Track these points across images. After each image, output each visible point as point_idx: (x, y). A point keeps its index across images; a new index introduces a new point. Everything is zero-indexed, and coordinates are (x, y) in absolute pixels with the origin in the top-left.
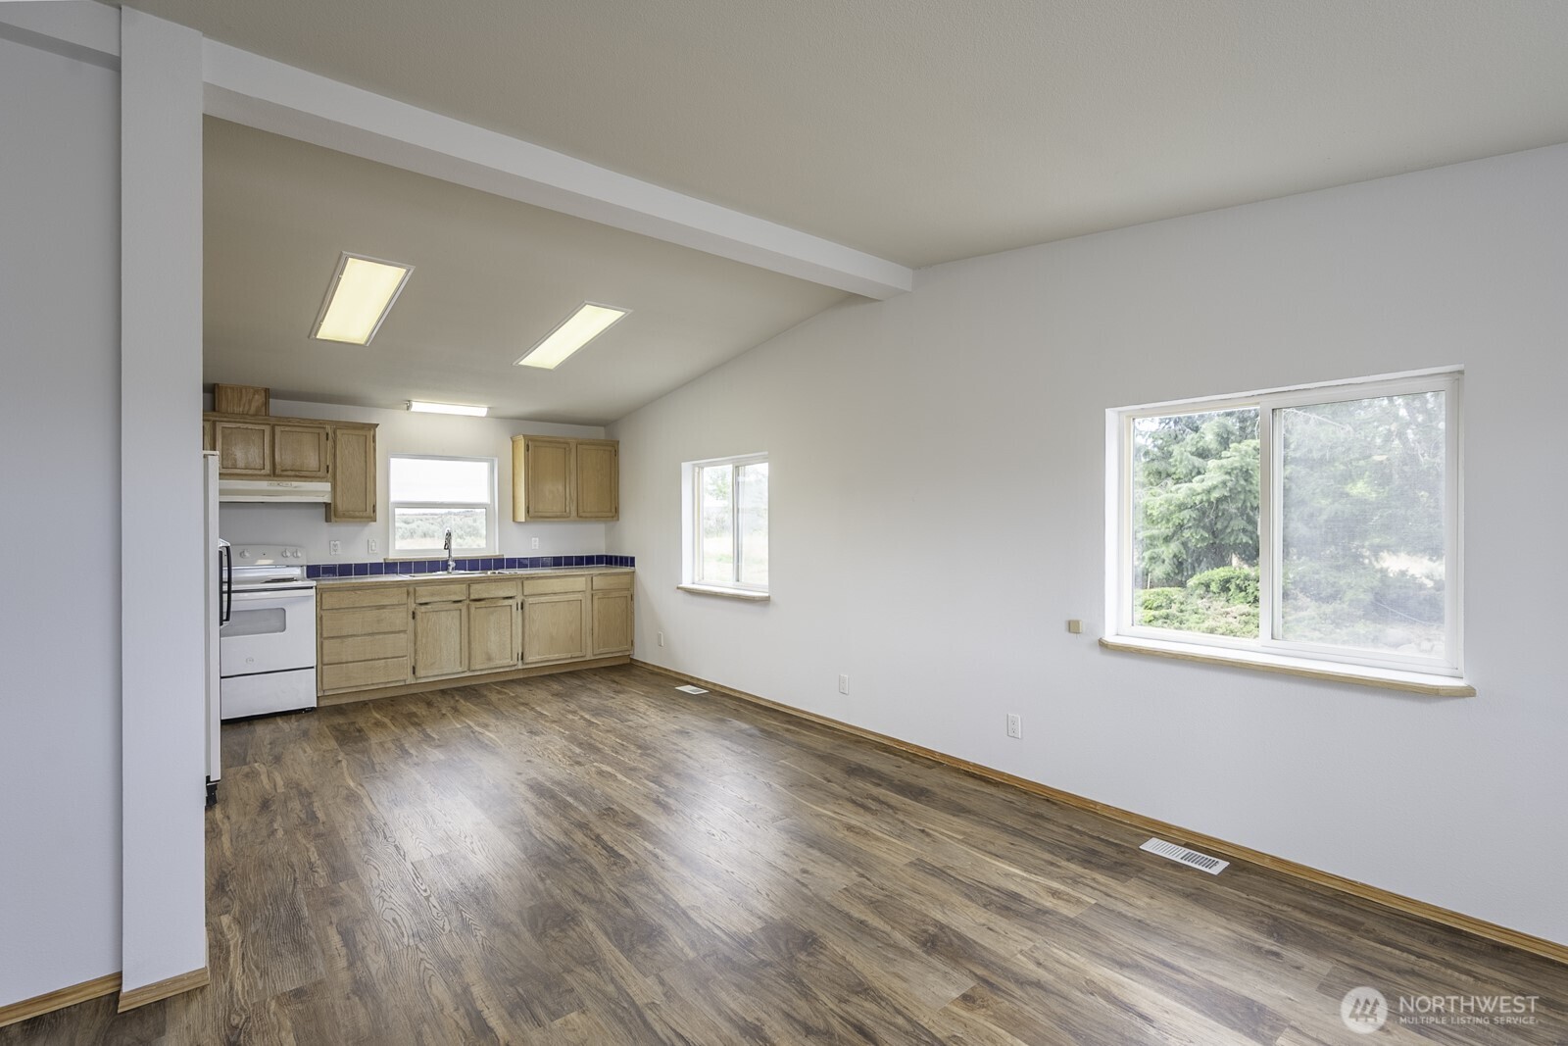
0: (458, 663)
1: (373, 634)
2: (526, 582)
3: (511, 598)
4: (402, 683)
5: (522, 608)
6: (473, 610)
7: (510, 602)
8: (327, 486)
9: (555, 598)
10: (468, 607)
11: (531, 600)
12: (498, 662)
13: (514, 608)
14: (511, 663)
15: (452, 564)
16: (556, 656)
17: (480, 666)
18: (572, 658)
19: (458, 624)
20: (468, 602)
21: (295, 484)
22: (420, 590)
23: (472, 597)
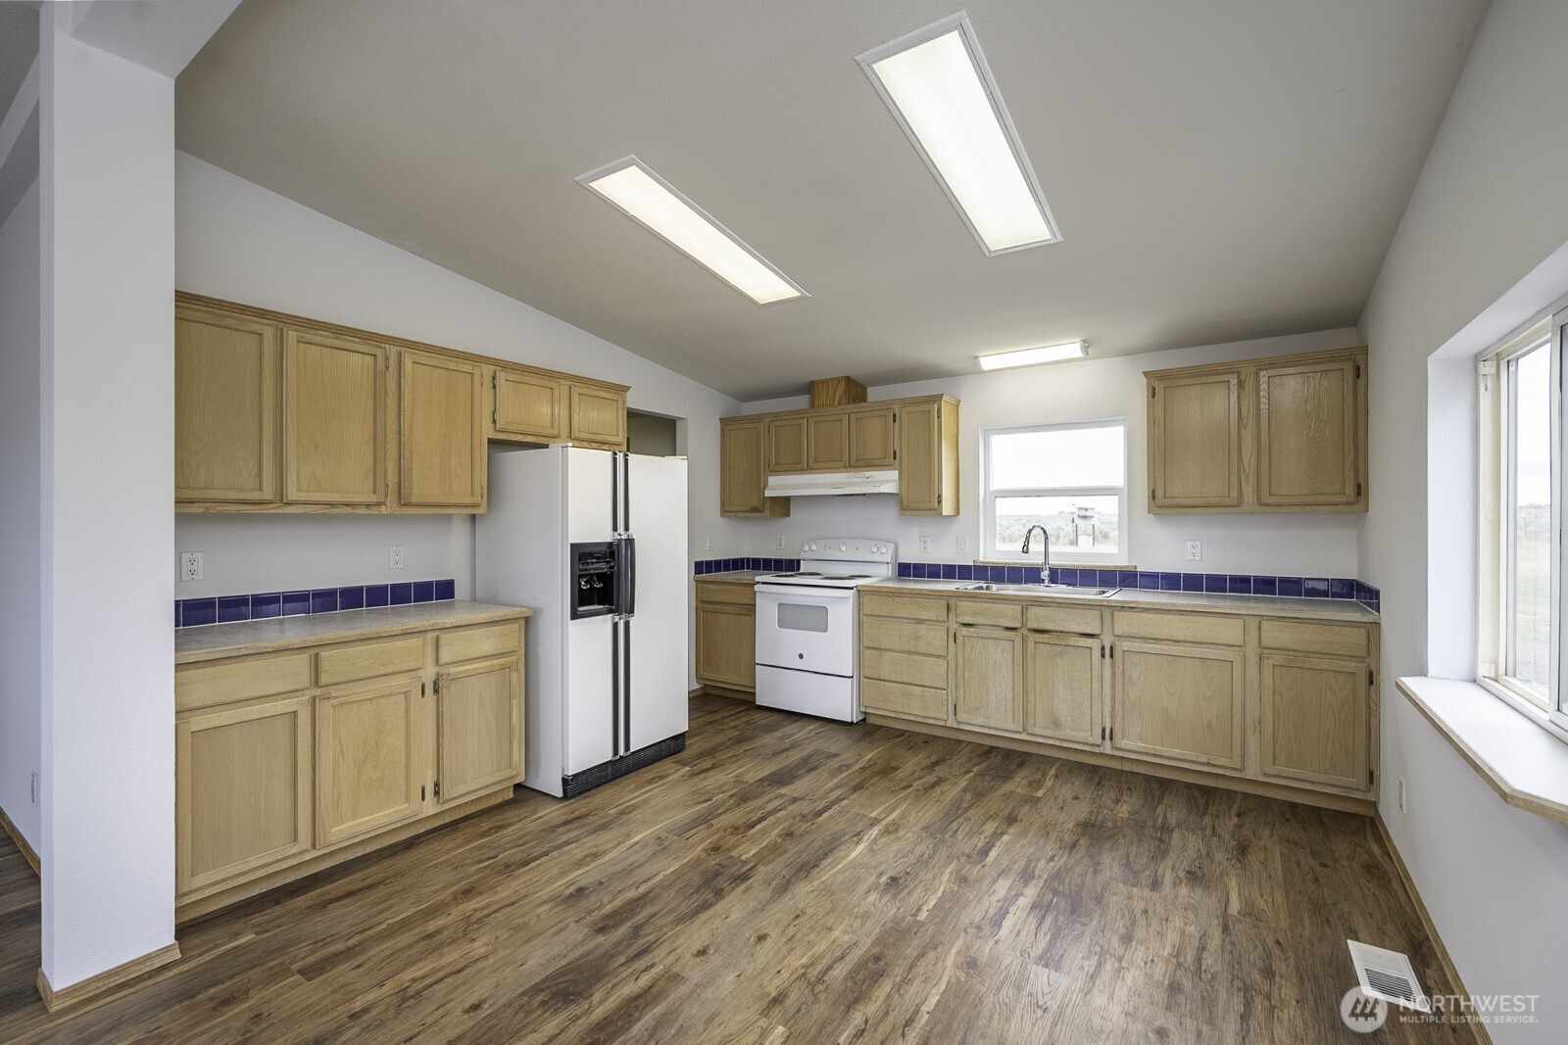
0: (1010, 717)
1: (910, 653)
2: (1117, 614)
3: (1092, 636)
4: (942, 723)
5: (1112, 656)
6: (1031, 645)
7: (1089, 642)
8: (894, 474)
9: (1175, 650)
10: (1024, 639)
11: (1126, 645)
12: (1068, 733)
13: (1097, 654)
14: (1090, 740)
15: (1045, 574)
16: (1176, 752)
17: (1041, 732)
18: (1208, 764)
19: (1010, 661)
20: (1025, 632)
21: (867, 474)
22: (964, 606)
23: (1031, 625)
